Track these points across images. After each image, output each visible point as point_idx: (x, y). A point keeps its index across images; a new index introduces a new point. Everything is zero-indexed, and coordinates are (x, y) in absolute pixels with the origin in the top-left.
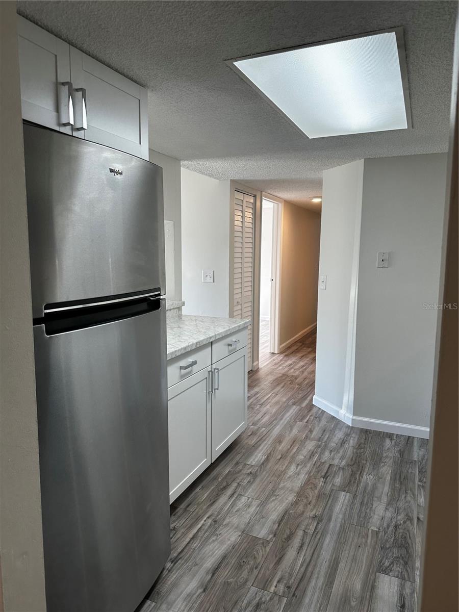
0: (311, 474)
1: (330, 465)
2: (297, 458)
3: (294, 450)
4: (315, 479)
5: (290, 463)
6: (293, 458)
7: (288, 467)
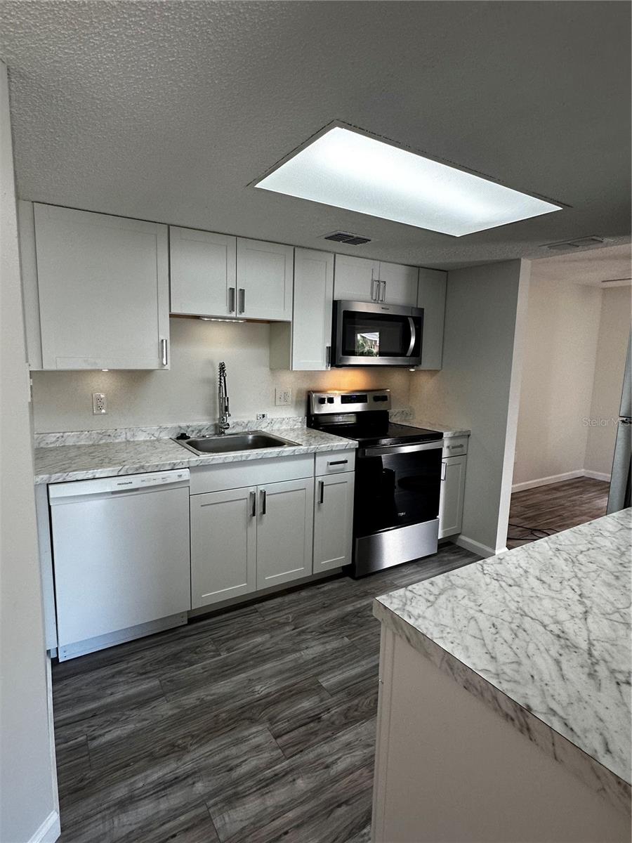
0: (329, 734)
1: (276, 738)
2: (312, 785)
3: (290, 815)
4: (333, 723)
5: (335, 780)
6: (316, 792)
7: (349, 771)
